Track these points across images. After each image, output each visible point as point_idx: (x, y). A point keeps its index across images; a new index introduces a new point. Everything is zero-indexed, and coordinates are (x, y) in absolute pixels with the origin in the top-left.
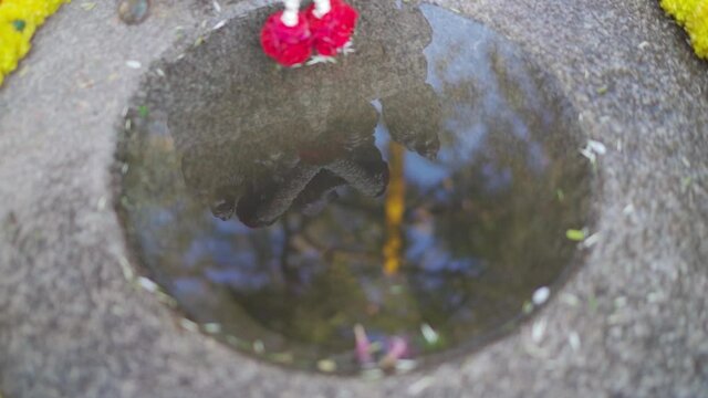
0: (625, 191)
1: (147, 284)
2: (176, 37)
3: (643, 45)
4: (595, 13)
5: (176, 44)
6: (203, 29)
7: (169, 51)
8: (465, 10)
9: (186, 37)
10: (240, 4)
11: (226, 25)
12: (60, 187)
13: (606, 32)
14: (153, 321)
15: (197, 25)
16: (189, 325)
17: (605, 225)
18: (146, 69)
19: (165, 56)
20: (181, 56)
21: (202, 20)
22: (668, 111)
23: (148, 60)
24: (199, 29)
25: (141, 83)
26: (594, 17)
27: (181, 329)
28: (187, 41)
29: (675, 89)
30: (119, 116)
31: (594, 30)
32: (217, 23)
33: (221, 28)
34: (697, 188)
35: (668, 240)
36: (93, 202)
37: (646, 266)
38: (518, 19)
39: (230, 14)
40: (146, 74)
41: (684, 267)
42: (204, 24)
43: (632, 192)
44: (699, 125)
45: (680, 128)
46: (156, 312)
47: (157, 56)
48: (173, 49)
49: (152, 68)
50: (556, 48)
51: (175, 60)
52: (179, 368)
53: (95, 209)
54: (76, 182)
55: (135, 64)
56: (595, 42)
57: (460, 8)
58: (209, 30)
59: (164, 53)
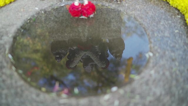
0: (153, 67)
1: (10, 56)
2: (50, 5)
3: (177, 31)
4: (165, 21)
5: (49, 7)
6: (58, 5)
7: (47, 8)
8: (128, 13)
9: (53, 6)
10: (70, 1)
11: (64, 6)
12: (3, 30)
13: (166, 26)
14: (5, 64)
15: (56, 4)
16: (14, 68)
17: (143, 74)
18: (39, 10)
19: (46, 9)
20: (50, 10)
21: (58, 3)
22: (177, 50)
23: (41, 8)
24: (57, 5)
25: (36, 13)
26: (165, 22)
27: (11, 68)
28: (53, 7)
29: (182, 44)
30: (27, 19)
31: (163, 25)
32: (62, 4)
33: (63, 6)
34: (178, 72)
35: (161, 83)
36: (9, 35)
37: (150, 89)
38: (142, 18)
39: (66, 3)
40: (39, 11)
41: (163, 93)
42: (58, 4)
43: (156, 68)
44: (186, 55)
45: (179, 55)
46: (7, 63)
47: (43, 8)
48: (48, 7)
49: (41, 10)
50: (149, 27)
51: (48, 10)
52: (4, 77)
53: (8, 36)
54: (7, 30)
55: (37, 9)
56: (162, 28)
57: (127, 13)
58: (59, 6)
59: (45, 8)
